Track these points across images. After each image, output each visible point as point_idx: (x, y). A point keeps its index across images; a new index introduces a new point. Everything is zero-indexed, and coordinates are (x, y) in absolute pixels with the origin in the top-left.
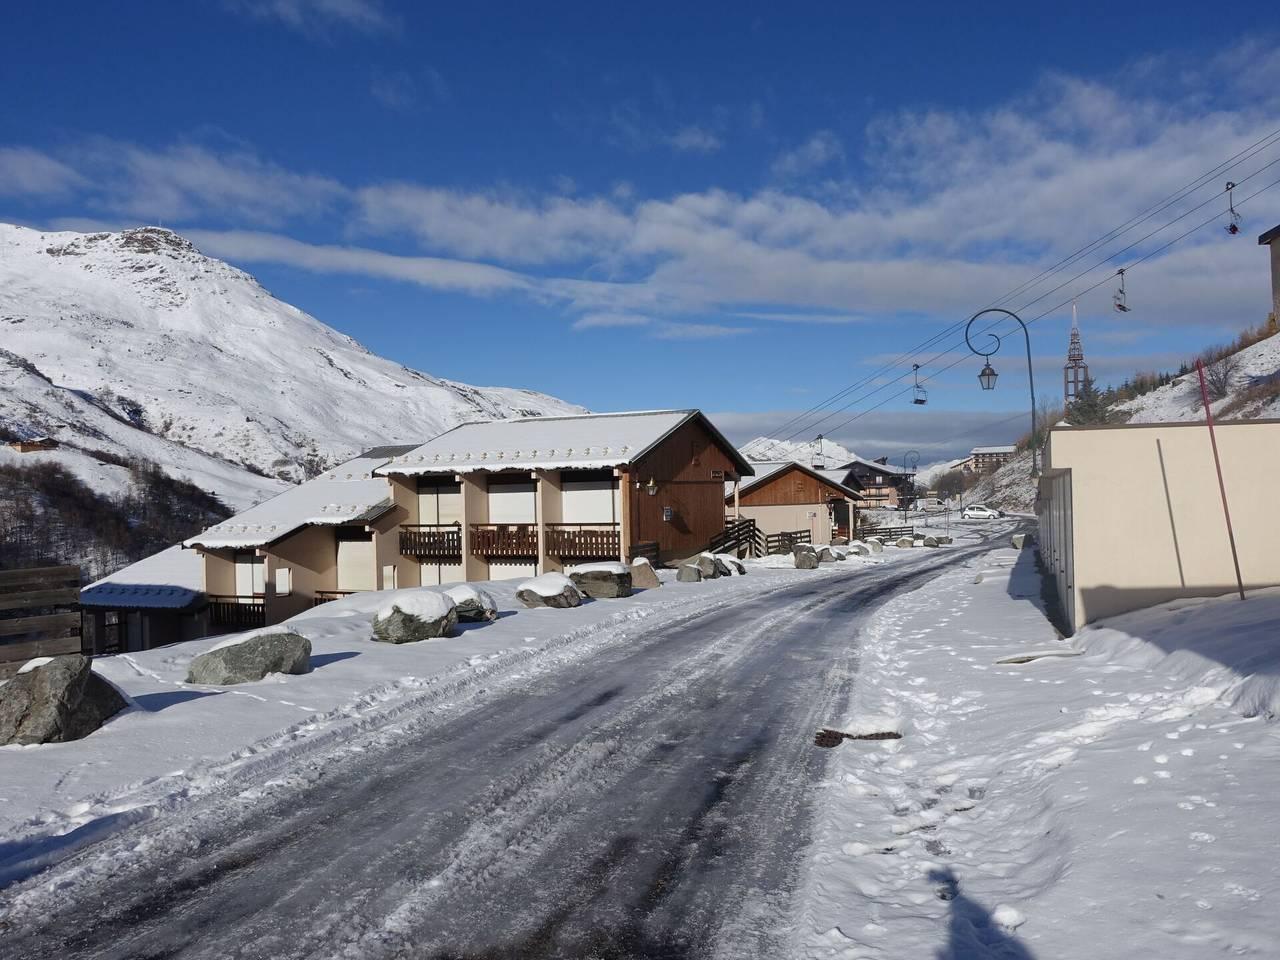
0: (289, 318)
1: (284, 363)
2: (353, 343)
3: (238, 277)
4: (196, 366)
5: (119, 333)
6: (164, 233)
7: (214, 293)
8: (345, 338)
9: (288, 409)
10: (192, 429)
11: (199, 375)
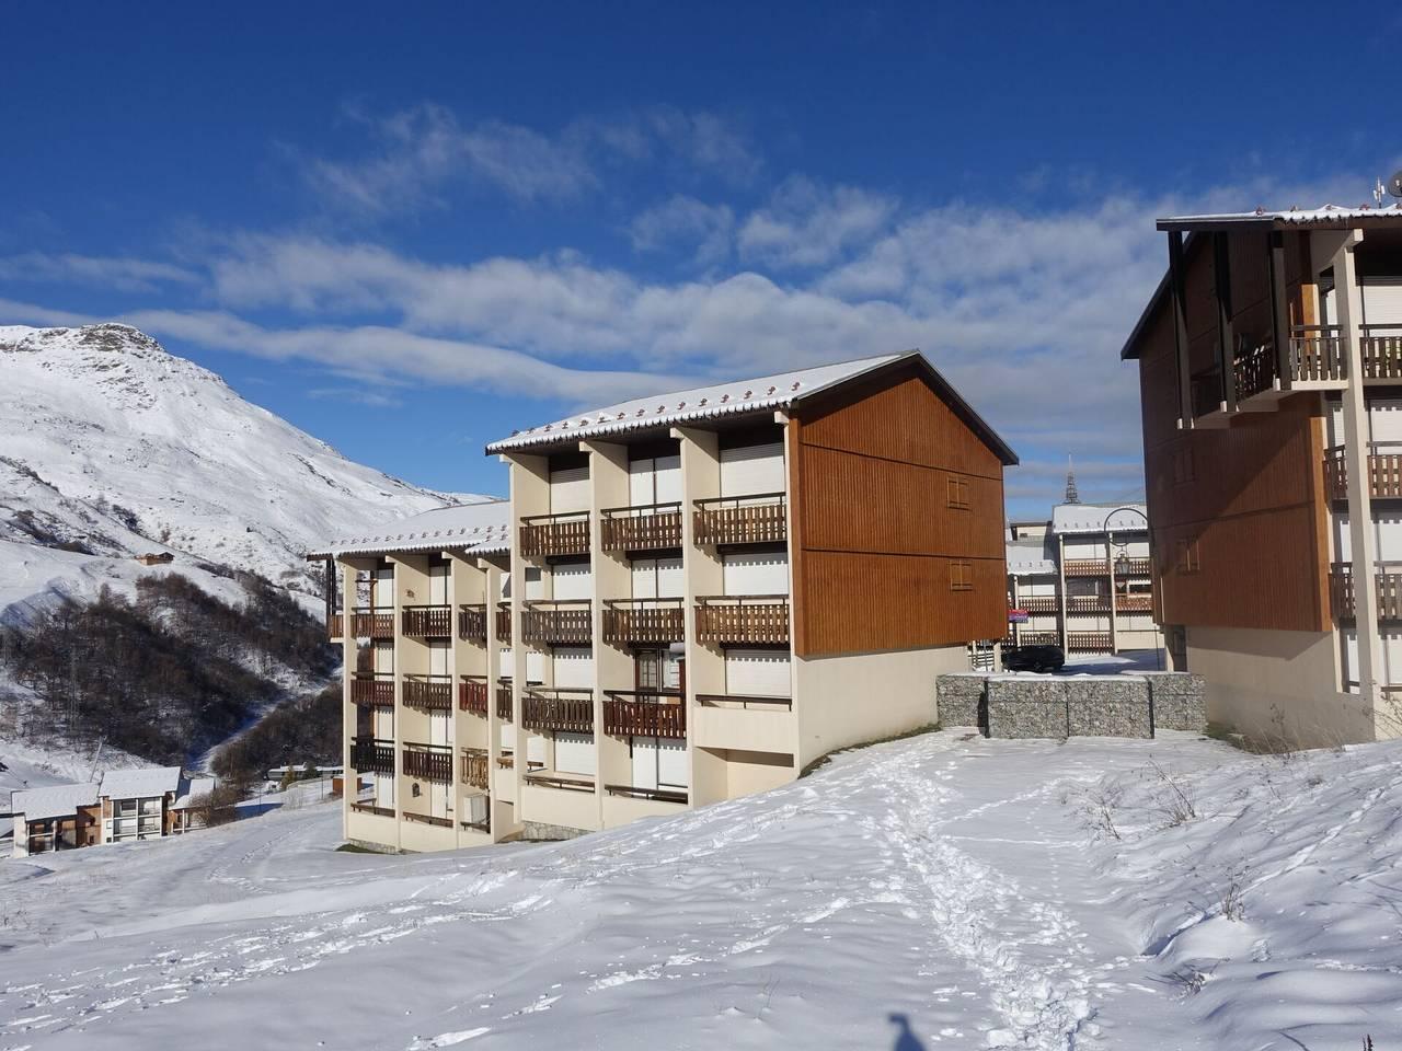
0: (263, 422)
1: (265, 470)
2: (328, 449)
3: (206, 378)
4: (179, 473)
5: (94, 438)
6: (128, 330)
7: (183, 394)
8: (319, 443)
9: (280, 517)
10: (192, 539)
11: (185, 483)
